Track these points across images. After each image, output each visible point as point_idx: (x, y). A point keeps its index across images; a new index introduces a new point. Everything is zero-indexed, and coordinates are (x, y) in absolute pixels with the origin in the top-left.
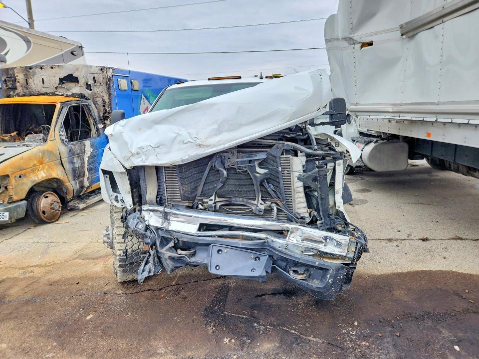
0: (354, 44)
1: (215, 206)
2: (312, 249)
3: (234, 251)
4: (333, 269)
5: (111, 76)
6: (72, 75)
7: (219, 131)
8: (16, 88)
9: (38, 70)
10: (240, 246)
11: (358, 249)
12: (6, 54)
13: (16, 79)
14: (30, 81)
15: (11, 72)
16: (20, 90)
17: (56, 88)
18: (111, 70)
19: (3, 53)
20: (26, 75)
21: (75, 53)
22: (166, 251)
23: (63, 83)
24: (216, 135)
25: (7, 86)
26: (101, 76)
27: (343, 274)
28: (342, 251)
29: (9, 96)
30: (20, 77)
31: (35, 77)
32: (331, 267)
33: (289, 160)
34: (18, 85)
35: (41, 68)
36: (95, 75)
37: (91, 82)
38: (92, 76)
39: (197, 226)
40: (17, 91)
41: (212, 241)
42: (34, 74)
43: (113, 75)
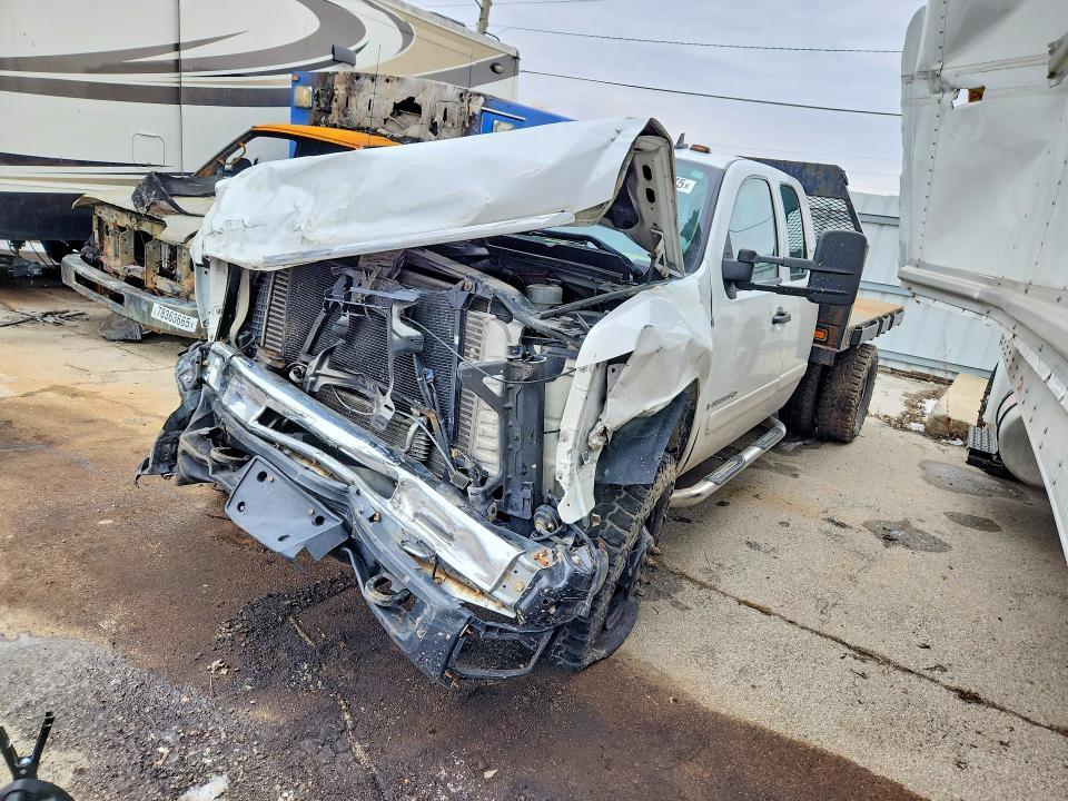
0: (943, 91)
1: (313, 383)
2: (421, 543)
3: (286, 486)
4: (431, 608)
5: (477, 112)
6: (413, 99)
7: (343, 218)
8: (330, 112)
9: (368, 81)
10: (296, 479)
11: (536, 589)
12: (358, 51)
13: (333, 94)
14: (352, 101)
15: (329, 81)
16: (334, 117)
17: (385, 120)
18: (482, 99)
19: (353, 48)
20: (348, 89)
21: (498, 68)
22: (186, 439)
23: (399, 114)
24: (338, 223)
25: (318, 106)
26: (457, 108)
27: (453, 630)
28: (484, 574)
29: (316, 124)
30: (340, 90)
31: (361, 95)
32: (429, 601)
33: (481, 325)
34: (334, 105)
35: (373, 80)
36: (449, 105)
37: (439, 118)
38: (443, 105)
39: (260, 412)
40: (330, 117)
41: (261, 449)
42: (361, 88)
43: (483, 111)
